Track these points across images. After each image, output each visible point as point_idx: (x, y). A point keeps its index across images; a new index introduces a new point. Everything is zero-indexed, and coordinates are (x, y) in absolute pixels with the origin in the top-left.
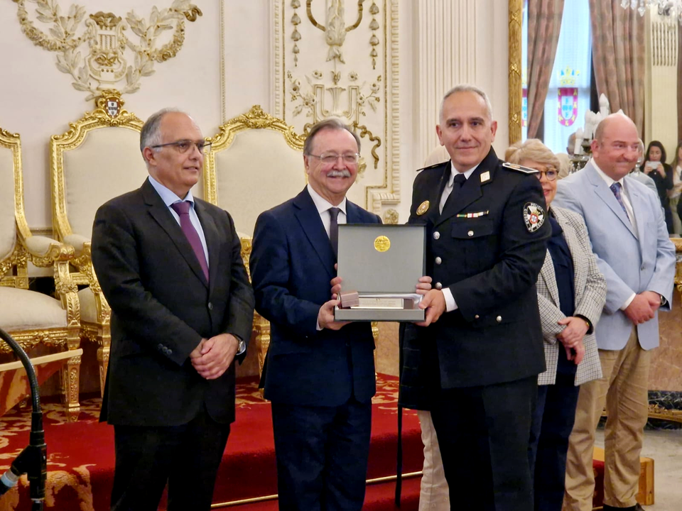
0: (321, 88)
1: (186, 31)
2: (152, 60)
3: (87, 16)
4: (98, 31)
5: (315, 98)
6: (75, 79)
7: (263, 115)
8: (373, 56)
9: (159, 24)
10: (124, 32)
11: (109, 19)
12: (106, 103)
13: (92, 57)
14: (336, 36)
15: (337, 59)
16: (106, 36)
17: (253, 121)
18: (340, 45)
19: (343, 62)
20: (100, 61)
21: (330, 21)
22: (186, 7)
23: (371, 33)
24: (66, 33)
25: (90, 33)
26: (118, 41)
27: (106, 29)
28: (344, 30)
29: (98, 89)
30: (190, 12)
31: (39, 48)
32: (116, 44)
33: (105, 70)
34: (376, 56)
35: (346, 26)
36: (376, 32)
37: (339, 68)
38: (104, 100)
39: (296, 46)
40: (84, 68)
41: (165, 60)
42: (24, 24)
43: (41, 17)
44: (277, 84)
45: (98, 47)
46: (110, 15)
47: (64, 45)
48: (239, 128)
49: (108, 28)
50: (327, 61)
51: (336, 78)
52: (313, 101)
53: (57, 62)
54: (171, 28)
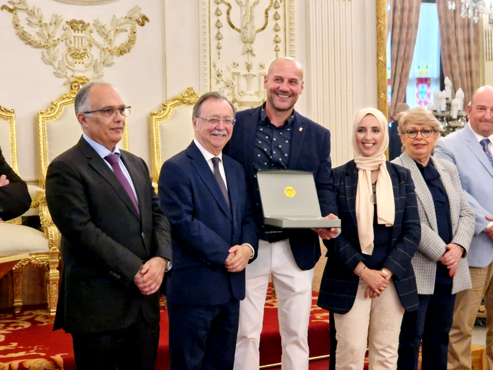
0: (238, 74)
1: (137, 34)
2: (112, 55)
3: (64, 23)
4: (72, 33)
5: (234, 82)
6: (55, 69)
7: (195, 94)
8: (277, 51)
9: (117, 28)
10: (91, 34)
11: (81, 25)
12: (78, 86)
13: (68, 53)
14: (249, 36)
15: (249, 53)
16: (78, 37)
17: (187, 99)
18: (252, 43)
19: (254, 55)
20: (74, 56)
21: (244, 25)
22: (137, 16)
23: (274, 34)
24: (49, 35)
25: (66, 35)
26: (88, 40)
27: (78, 32)
28: (254, 32)
29: (72, 76)
30: (141, 20)
31: (29, 47)
32: (86, 43)
33: (78, 62)
34: (279, 50)
35: (257, 28)
36: (278, 33)
37: (251, 60)
38: (77, 84)
39: (219, 44)
40: (62, 61)
41: (122, 54)
42: (17, 29)
43: (30, 23)
44: (205, 72)
45: (72, 45)
46: (81, 22)
47: (47, 44)
48: (177, 104)
49: (80, 32)
50: (242, 55)
51: (249, 67)
52: (232, 84)
53: (42, 56)
54: (127, 31)
